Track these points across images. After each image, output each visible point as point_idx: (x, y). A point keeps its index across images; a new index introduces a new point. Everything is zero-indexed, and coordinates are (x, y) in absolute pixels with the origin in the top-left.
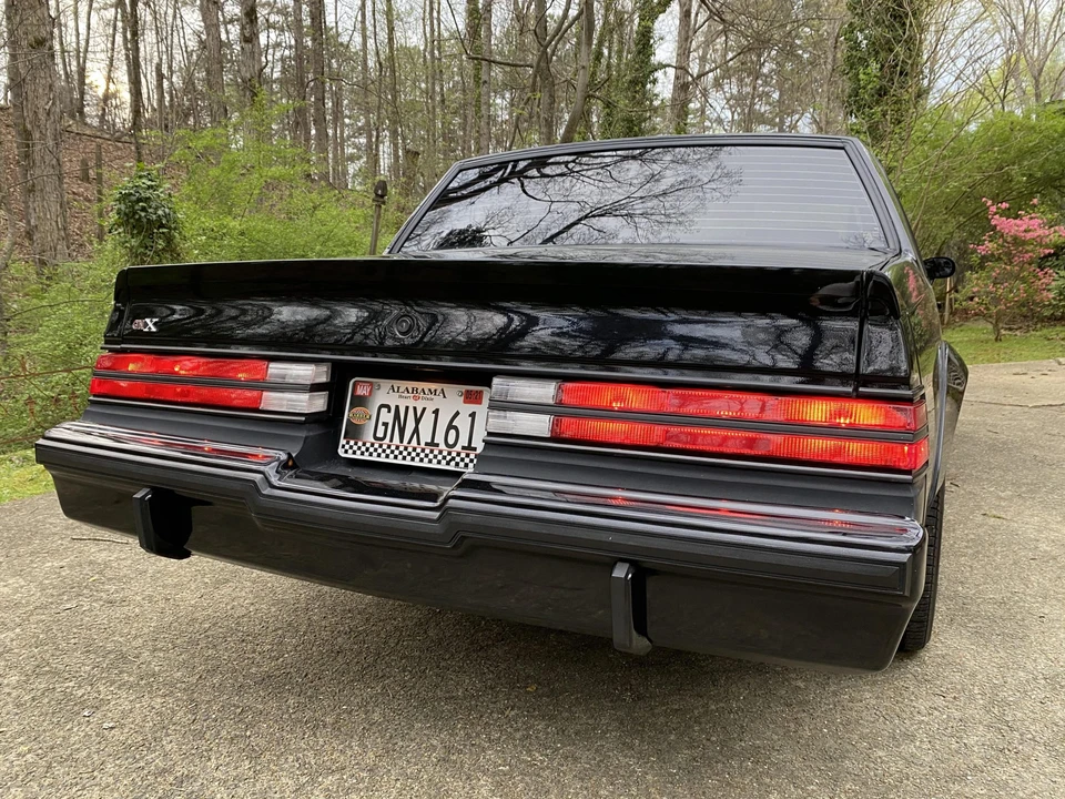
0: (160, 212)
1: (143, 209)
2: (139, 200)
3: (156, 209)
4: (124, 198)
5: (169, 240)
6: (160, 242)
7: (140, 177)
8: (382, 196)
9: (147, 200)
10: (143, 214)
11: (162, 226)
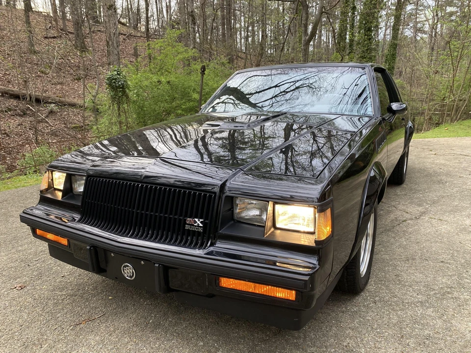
0: (120, 83)
1: (114, 82)
2: (113, 79)
3: (119, 82)
4: (108, 79)
5: (124, 92)
6: (120, 93)
7: (115, 70)
8: (204, 71)
9: (116, 79)
10: (114, 84)
11: (121, 88)
